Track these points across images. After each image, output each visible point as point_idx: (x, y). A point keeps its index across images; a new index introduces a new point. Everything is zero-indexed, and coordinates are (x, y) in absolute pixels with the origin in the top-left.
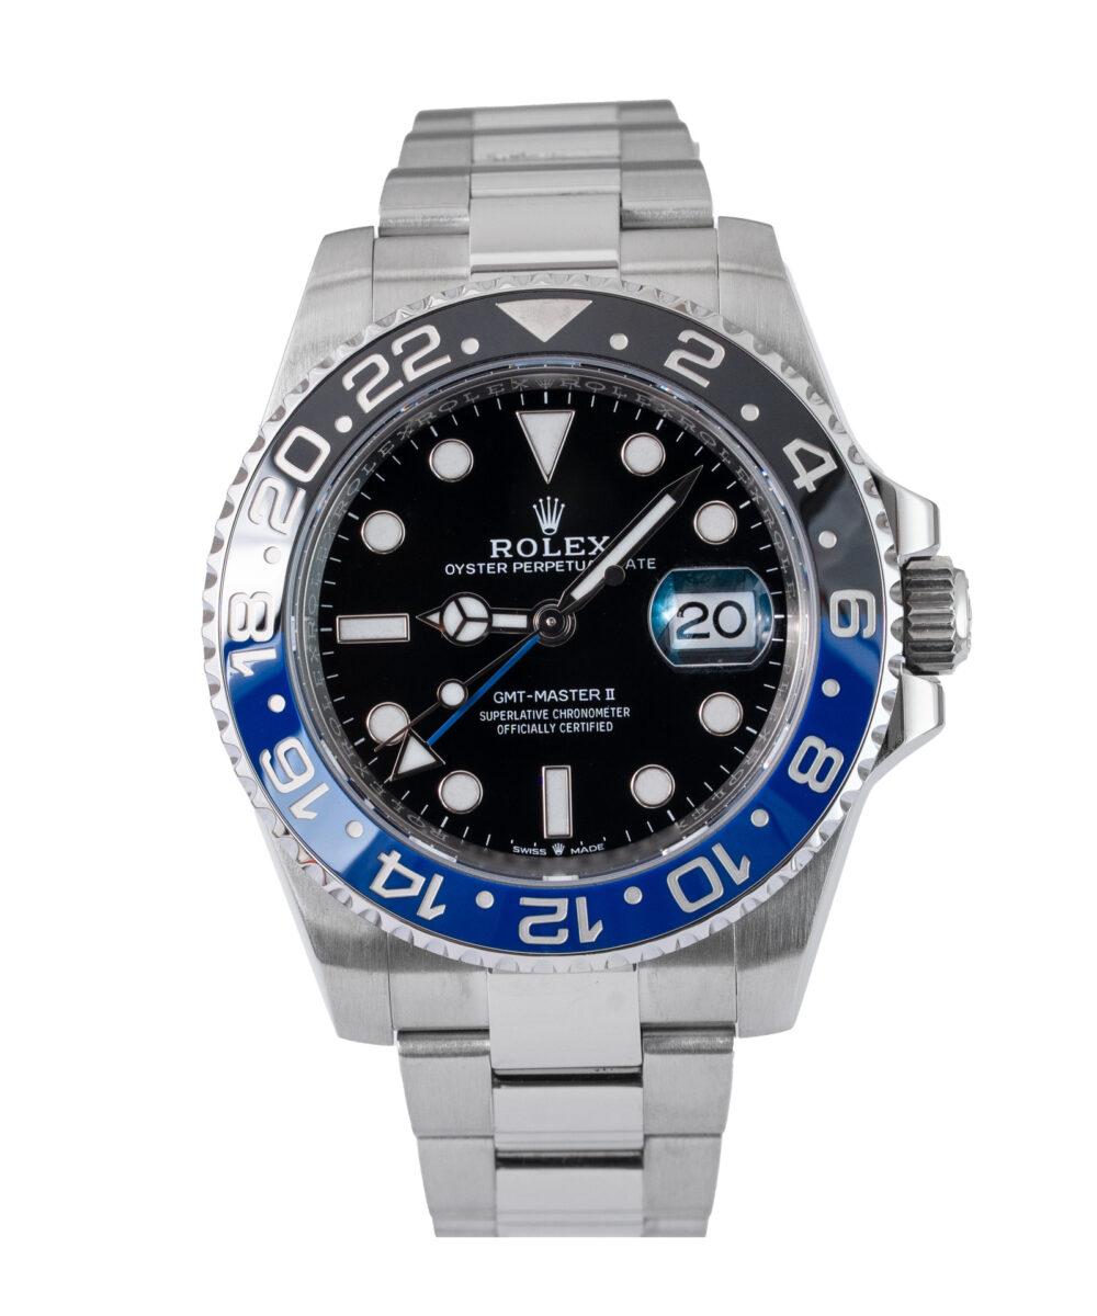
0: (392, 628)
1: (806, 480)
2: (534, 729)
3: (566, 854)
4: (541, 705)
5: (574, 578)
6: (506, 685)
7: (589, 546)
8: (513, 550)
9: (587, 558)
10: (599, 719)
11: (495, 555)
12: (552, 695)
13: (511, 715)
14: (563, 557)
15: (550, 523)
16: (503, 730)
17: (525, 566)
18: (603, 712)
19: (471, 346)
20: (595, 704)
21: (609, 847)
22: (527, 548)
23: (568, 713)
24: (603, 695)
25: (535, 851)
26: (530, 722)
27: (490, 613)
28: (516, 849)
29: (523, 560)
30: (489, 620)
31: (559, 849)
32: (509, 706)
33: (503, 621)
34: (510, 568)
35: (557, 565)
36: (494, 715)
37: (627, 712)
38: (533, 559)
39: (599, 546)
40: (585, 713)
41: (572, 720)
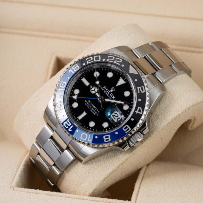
0: (87, 83)
1: (137, 112)
2: (88, 107)
3: (78, 121)
4: (91, 106)
5: (108, 98)
6: (91, 100)
7: (113, 96)
8: (106, 89)
9: (111, 97)
10: (95, 113)
11: (104, 88)
12: (93, 106)
13: (88, 103)
14: (109, 95)
15: (112, 90)
16: (86, 104)
17: (105, 92)
18: (96, 113)
19: (123, 66)
20: (96, 111)
21: (82, 125)
22: (107, 90)
23: (93, 109)
24: (98, 111)
25: (75, 118)
26: (89, 106)
27: (97, 92)
28: (74, 116)
29: (105, 91)
30: (96, 93)
31: (77, 120)
32: (89, 102)
33: (97, 94)
34: (104, 90)
35: (108, 95)
36: (87, 102)
37: (98, 115)
38: (106, 92)
39: (113, 98)
40: (94, 111)
41: (92, 110)
